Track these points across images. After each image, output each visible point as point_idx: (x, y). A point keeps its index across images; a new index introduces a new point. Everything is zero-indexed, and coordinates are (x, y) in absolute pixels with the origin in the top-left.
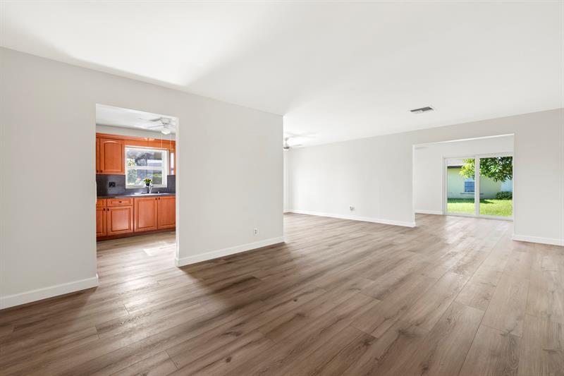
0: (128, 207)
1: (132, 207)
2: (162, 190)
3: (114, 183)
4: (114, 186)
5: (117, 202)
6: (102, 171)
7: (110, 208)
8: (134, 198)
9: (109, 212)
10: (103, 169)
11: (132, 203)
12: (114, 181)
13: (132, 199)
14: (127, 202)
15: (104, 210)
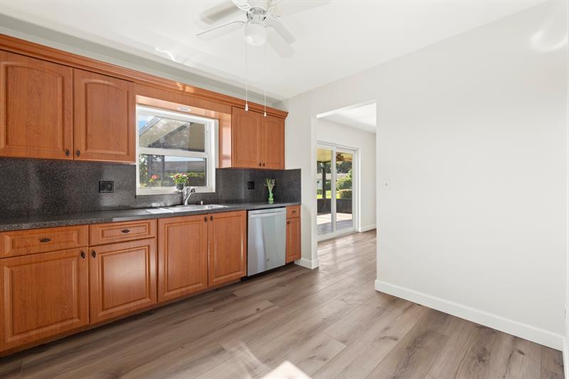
0: (146, 242)
1: (153, 243)
2: (208, 199)
3: (111, 183)
4: (111, 190)
5: (117, 233)
6: (78, 153)
7: (97, 250)
8: (158, 218)
9: (96, 262)
10: (82, 151)
11: (153, 234)
12: (110, 179)
13: (153, 223)
14: (142, 230)
15: (83, 255)
